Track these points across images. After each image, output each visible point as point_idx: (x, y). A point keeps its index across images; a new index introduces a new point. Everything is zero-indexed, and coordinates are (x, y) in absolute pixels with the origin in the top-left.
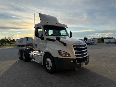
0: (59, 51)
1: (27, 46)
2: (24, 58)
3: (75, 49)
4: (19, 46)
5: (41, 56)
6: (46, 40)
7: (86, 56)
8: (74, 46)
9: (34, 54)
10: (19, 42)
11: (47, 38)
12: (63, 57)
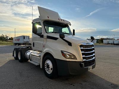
0: (62, 52)
1: (23, 44)
2: (20, 58)
3: (82, 50)
4: (16, 44)
5: (40, 56)
6: (46, 37)
7: (94, 58)
8: (81, 46)
9: (32, 55)
10: (16, 40)
11: (47, 36)
12: (68, 60)
